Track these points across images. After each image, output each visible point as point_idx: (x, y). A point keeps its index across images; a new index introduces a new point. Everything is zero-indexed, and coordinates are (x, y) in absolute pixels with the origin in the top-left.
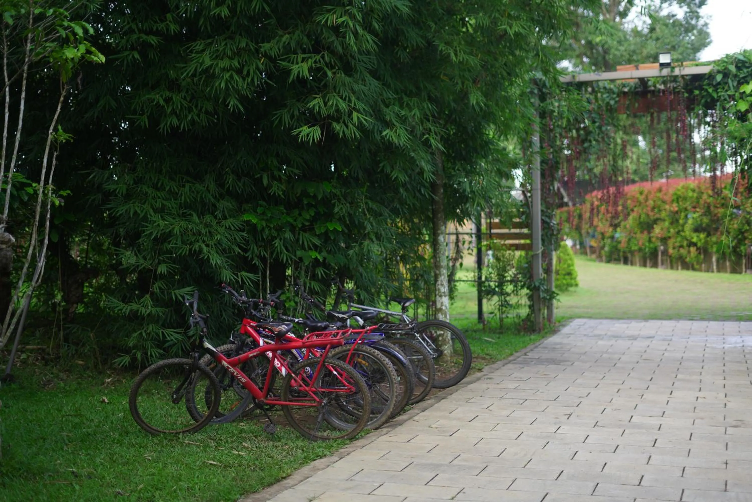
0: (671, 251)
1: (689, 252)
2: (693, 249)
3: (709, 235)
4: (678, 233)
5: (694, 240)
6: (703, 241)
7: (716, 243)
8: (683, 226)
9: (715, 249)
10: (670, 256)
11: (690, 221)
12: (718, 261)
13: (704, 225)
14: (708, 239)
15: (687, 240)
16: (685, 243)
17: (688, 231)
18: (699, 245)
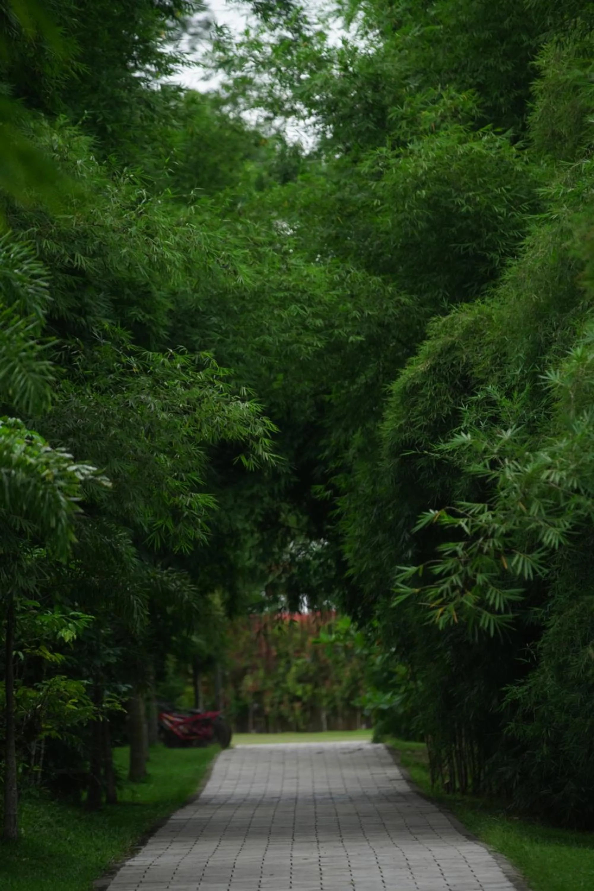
0: (268, 709)
1: (293, 709)
2: (297, 705)
3: (316, 686)
4: (277, 685)
5: (299, 693)
6: (310, 694)
7: (327, 696)
8: (284, 675)
9: (324, 703)
10: (266, 717)
11: (294, 669)
12: (328, 719)
13: (311, 674)
14: (316, 691)
15: (289, 693)
16: (286, 698)
17: (290, 682)
18: (305, 699)
